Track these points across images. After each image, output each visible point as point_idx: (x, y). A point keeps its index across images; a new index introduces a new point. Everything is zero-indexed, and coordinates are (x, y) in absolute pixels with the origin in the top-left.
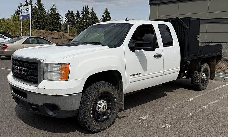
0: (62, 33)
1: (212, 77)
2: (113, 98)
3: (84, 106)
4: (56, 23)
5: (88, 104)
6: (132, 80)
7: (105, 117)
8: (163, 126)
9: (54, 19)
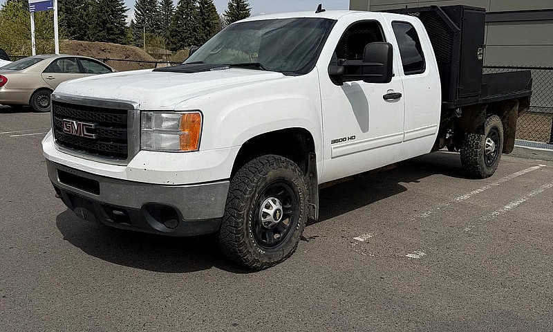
0: (131, 47)
1: (508, 149)
2: (296, 194)
3: (235, 209)
4: (112, 23)
5: (242, 205)
6: (336, 152)
7: (277, 236)
8: (408, 256)
9: (107, 12)
